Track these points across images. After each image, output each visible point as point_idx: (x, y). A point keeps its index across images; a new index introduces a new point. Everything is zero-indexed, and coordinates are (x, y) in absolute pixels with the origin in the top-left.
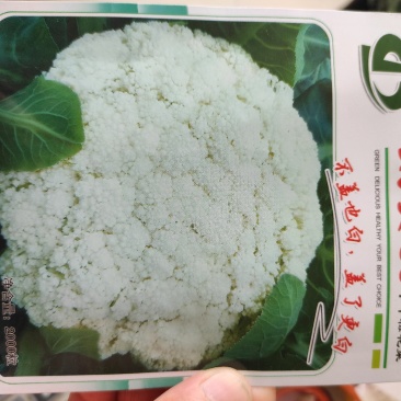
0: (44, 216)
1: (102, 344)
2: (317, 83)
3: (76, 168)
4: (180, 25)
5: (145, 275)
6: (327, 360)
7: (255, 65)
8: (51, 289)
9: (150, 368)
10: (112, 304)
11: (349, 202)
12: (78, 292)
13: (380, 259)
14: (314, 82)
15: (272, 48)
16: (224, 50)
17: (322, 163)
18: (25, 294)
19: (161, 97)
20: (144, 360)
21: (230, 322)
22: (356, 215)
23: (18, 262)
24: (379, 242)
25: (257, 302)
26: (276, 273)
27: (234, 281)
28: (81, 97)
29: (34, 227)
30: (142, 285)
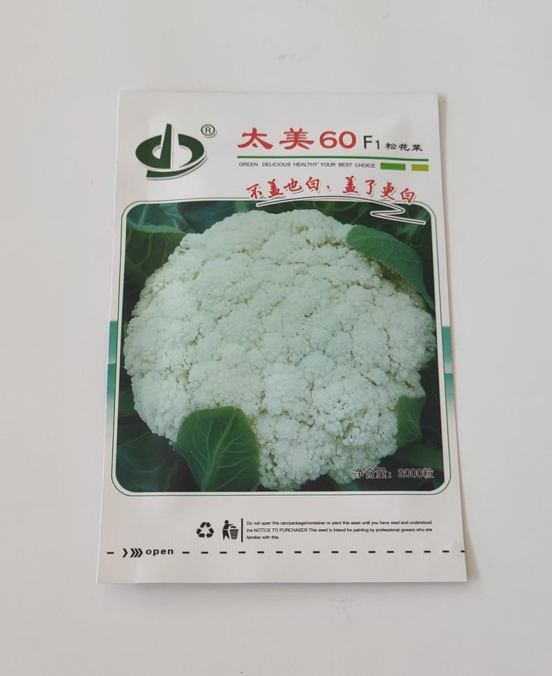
0: (299, 440)
1: (412, 394)
2: (181, 215)
3: (256, 414)
4: (127, 328)
5: (349, 356)
6: (422, 208)
7: (165, 266)
8: (363, 435)
9: (433, 355)
10: (374, 383)
11: (285, 187)
12: (365, 411)
13: (333, 164)
14: (181, 217)
15: (149, 252)
16: (151, 292)
17: (251, 210)
18: (368, 457)
19: (194, 342)
20: (425, 360)
21: (388, 287)
22: (296, 182)
23: (339, 464)
24: (319, 165)
25: (370, 265)
26: (346, 249)
27: (353, 283)
28: (193, 410)
29: (308, 450)
30: (358, 358)
